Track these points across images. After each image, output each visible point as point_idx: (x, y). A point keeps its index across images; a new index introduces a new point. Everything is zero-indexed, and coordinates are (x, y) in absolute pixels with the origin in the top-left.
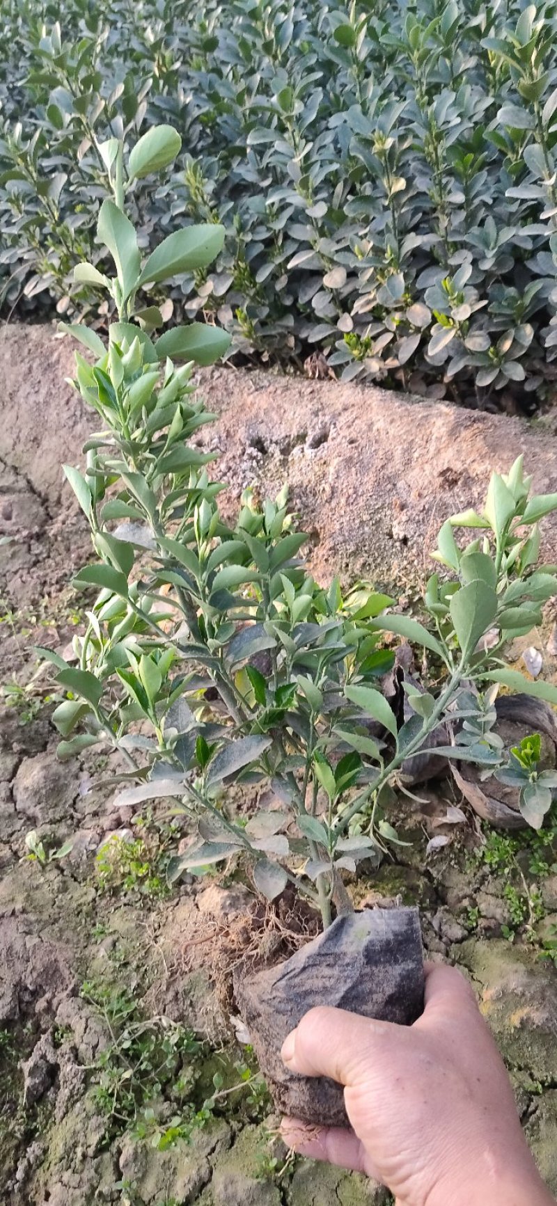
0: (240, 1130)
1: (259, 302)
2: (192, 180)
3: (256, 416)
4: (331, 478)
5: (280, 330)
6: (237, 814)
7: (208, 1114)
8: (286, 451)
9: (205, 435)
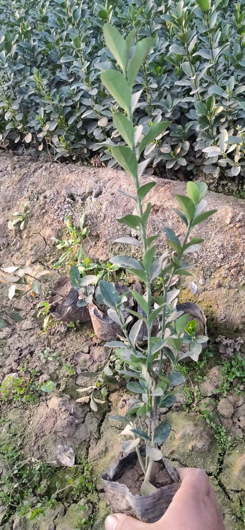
0: (69, 507)
1: (70, 134)
2: (37, 79)
3: (70, 184)
4: (104, 210)
5: (80, 146)
6: (65, 363)
7: (53, 501)
8: (83, 199)
9: (48, 193)
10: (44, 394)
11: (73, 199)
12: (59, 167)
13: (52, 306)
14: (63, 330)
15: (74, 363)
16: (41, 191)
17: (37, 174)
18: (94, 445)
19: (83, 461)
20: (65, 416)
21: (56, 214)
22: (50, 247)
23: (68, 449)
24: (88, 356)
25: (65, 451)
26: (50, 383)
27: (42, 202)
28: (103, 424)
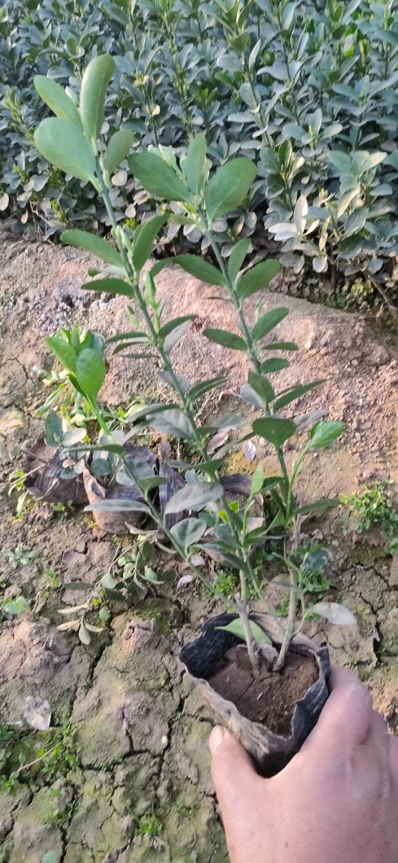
0: (38, 791)
1: (70, 196)
2: (11, 105)
3: (67, 280)
4: (117, 324)
5: (86, 217)
7: (13, 782)
8: (87, 305)
9: (30, 294)
10: (10, 617)
11: (71, 305)
12: (51, 251)
13: (28, 477)
14: (46, 515)
15: (61, 569)
16: (20, 290)
17: (15, 262)
18: (83, 696)
19: (64, 722)
20: (37, 652)
21: (43, 329)
22: (33, 382)
23: (42, 703)
24: (83, 557)
25: (37, 705)
26: (20, 599)
27: (21, 309)
28: (99, 663)
